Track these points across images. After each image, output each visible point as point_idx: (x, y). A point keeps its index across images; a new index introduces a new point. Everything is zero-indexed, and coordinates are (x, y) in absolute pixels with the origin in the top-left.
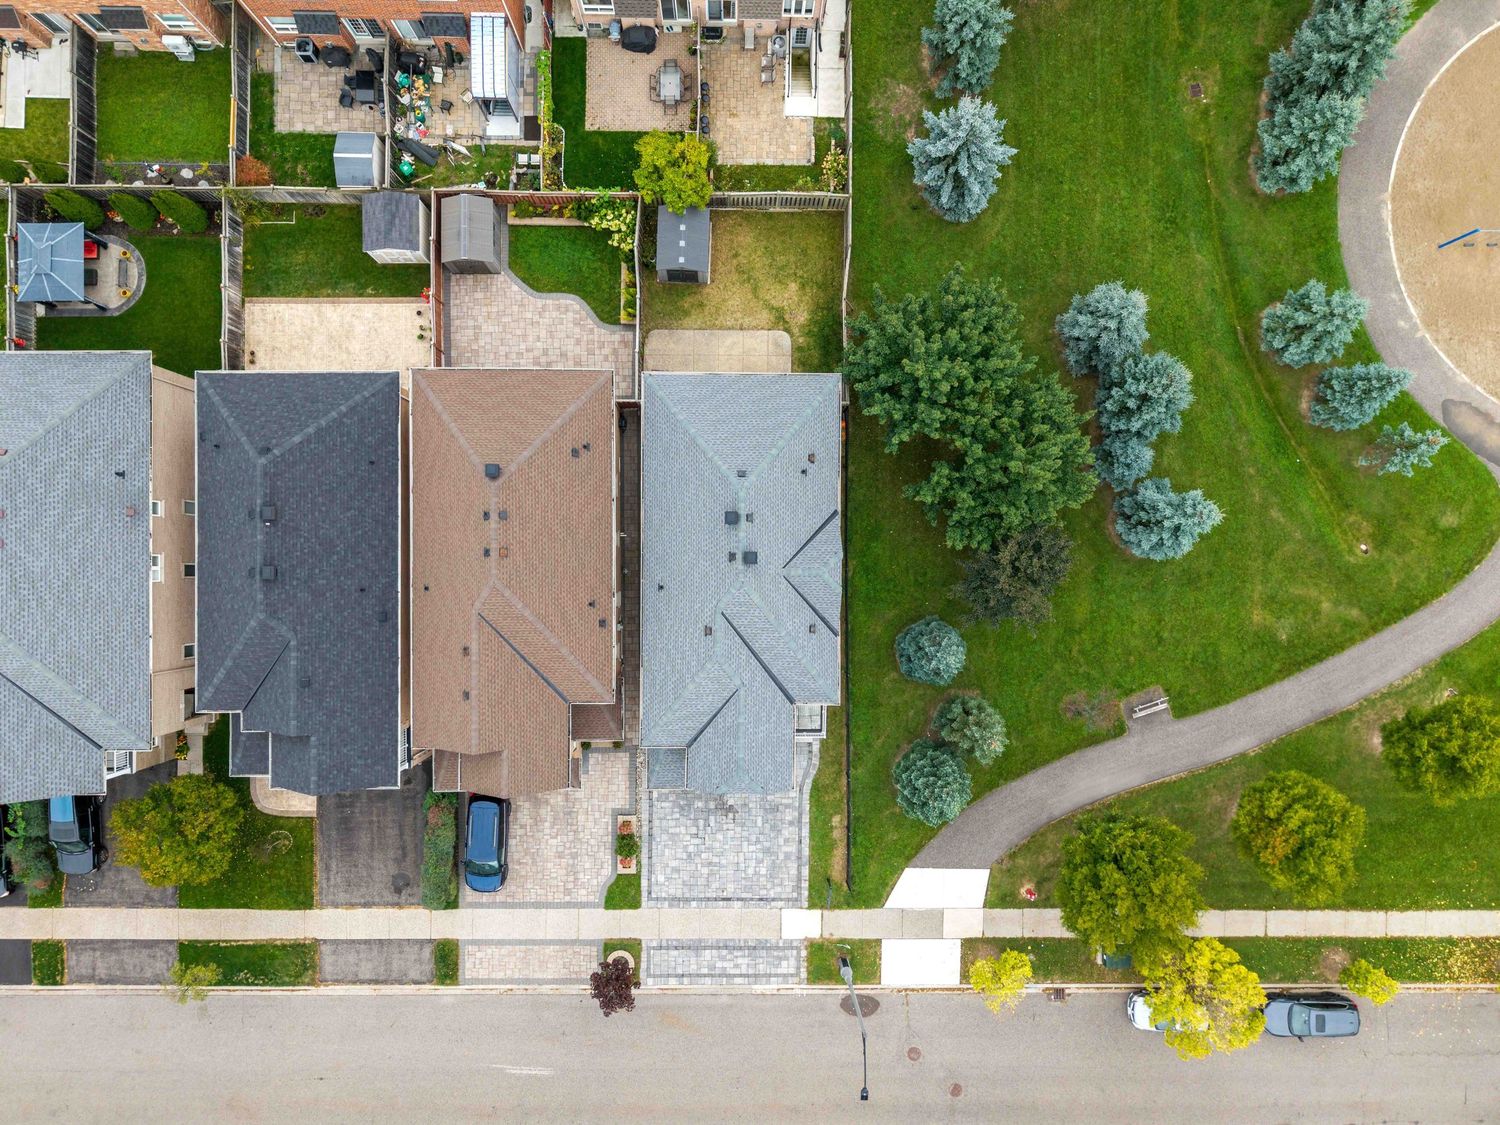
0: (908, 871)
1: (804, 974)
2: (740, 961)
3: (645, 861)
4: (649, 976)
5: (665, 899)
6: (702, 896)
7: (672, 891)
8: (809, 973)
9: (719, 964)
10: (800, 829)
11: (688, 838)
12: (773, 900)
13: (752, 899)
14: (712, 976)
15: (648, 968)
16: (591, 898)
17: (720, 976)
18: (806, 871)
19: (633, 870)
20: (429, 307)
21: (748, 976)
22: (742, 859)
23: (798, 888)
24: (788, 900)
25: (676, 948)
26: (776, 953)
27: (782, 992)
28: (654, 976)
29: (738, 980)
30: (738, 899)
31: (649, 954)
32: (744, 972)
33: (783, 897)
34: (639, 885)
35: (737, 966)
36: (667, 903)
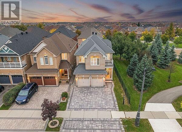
3: (69, 100)
5: (74, 109)
6: (85, 108)
12: (108, 109)
13: (101, 109)
24: (112, 109)
28: (65, 129)
31: (65, 122)
34: (66, 106)
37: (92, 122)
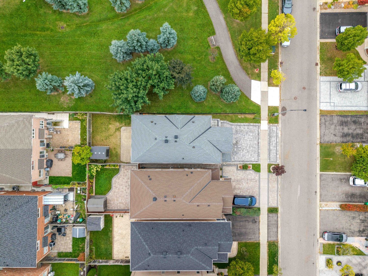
0: (252, 99)
1: (276, 125)
2: (273, 140)
3: (249, 163)
4: (276, 162)
5: (258, 158)
6: (257, 149)
7: (256, 156)
8: (276, 123)
9: (274, 145)
10: (242, 125)
11: (243, 152)
12: (258, 132)
13: (258, 137)
14: (276, 147)
15: (275, 162)
16: (258, 176)
17: (276, 145)
18: (252, 124)
19: (251, 166)
20: (115, 215)
21: (277, 138)
22: (249, 139)
23: (255, 126)
24: (258, 128)
25: (270, 155)
26: (271, 131)
27: (280, 130)
28: (277, 160)
29: (278, 140)
30: (258, 140)
31: (271, 162)
32: (275, 139)
33: (258, 130)
34: (255, 164)
35: (274, 141)
36: (259, 157)
37: (271, 144)
